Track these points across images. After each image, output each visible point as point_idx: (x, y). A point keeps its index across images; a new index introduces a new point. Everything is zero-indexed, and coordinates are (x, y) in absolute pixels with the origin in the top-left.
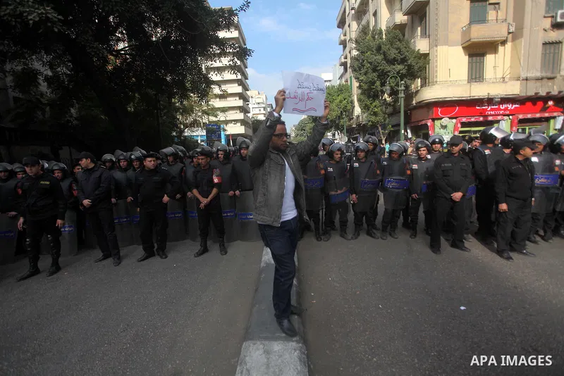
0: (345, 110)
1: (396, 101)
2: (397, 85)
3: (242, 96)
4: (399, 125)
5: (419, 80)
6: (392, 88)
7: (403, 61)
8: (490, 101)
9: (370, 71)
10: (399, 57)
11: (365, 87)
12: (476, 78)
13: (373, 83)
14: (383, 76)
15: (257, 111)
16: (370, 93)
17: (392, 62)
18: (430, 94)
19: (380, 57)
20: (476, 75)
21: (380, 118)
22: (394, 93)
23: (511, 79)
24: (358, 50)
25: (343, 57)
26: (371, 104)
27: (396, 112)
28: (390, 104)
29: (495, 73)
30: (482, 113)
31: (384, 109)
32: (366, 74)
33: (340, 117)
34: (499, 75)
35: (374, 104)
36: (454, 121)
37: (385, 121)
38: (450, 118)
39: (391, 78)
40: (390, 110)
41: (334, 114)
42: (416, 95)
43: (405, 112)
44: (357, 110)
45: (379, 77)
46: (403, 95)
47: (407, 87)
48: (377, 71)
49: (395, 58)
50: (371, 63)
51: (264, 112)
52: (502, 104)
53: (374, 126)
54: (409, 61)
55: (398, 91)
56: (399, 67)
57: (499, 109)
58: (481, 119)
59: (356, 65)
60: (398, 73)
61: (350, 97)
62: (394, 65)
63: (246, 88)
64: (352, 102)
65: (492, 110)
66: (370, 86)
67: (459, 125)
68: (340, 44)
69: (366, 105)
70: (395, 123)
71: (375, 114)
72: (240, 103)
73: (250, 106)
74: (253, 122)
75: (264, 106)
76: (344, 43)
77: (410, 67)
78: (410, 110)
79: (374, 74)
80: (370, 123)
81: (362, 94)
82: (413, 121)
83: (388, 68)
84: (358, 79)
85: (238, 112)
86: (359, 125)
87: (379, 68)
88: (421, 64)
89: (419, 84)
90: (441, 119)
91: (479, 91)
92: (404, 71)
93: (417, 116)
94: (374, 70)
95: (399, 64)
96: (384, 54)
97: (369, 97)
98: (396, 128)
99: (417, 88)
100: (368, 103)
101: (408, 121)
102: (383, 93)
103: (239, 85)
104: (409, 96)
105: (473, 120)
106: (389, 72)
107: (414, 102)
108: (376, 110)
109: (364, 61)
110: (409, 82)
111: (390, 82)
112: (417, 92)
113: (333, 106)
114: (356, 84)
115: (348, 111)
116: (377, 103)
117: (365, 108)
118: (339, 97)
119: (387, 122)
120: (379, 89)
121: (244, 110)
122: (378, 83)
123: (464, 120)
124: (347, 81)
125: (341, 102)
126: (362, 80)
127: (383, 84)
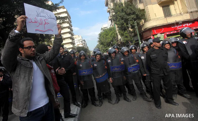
0: (114, 37)
1: (134, 30)
2: (133, 23)
3: (71, 38)
4: (138, 40)
5: (143, 20)
6: (131, 25)
7: (134, 13)
8: (177, 24)
10: (132, 12)
11: (120, 26)
12: (168, 15)
13: (123, 24)
14: (126, 21)
15: (78, 43)
16: (123, 29)
17: (129, 14)
18: (149, 25)
19: (124, 13)
20: (168, 14)
21: (129, 38)
22: (133, 27)
23: (184, 13)
24: (114, 12)
25: (110, 17)
26: (124, 33)
27: (136, 35)
28: (132, 32)
29: (176, 12)
30: (175, 29)
31: (130, 34)
32: (119, 21)
33: (112, 41)
34: (178, 12)
35: (125, 33)
36: (163, 34)
37: (131, 39)
38: (161, 34)
39: (130, 21)
40: (133, 34)
41: (110, 40)
42: (143, 27)
43: (140, 34)
44: (119, 37)
45: (125, 21)
46: (137, 27)
47: (138, 24)
48: (124, 19)
49: (130, 13)
50: (120, 16)
51: (82, 43)
52: (184, 24)
53: (127, 42)
54: (136, 13)
55: (134, 26)
56: (132, 16)
57: (182, 26)
58: (176, 32)
59: (114, 18)
60: (133, 18)
61: (115, 32)
62: (130, 15)
63: (72, 35)
64: (117, 34)
65: (179, 27)
66: (122, 26)
67: (166, 36)
69: (122, 33)
70: (136, 39)
71: (126, 37)
72: (70, 41)
73: (76, 42)
74: (77, 48)
75: (81, 41)
76: (109, 12)
77: (137, 15)
78: (142, 33)
79: (123, 21)
80: (125, 41)
81: (119, 29)
82: (144, 37)
83: (128, 17)
84: (116, 23)
85: (70, 44)
86: (121, 43)
87: (124, 18)
88: (142, 13)
89: (143, 22)
90: (157, 34)
91: (171, 20)
92: (135, 17)
93: (145, 35)
94: (122, 19)
95: (132, 15)
96: (125, 12)
98: (137, 42)
99: (143, 23)
100: (123, 33)
101: (142, 38)
102: (128, 28)
103: (69, 34)
104: (140, 27)
105: (172, 33)
106: (129, 18)
107: (143, 29)
108: (126, 35)
109: (117, 16)
110: (138, 21)
111: (130, 23)
112: (143, 25)
113: (109, 36)
114: (116, 26)
115: (115, 37)
116: (126, 32)
117: (122, 35)
119: (132, 40)
120: (126, 26)
121: (73, 43)
122: (125, 24)
123: (168, 33)
124: (113, 26)
125: (112, 34)
126: (118, 24)
127: (127, 24)
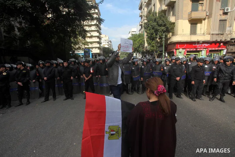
0: (141, 44)
1: (161, 41)
2: (162, 35)
3: (99, 37)
4: (162, 51)
5: (171, 33)
6: (160, 36)
7: (165, 25)
8: (198, 42)
9: (151, 29)
10: (163, 24)
11: (149, 35)
12: (193, 33)
13: (152, 34)
14: (156, 31)
15: (104, 43)
16: (151, 38)
17: (160, 26)
18: (175, 39)
19: (155, 23)
20: (193, 32)
21: (155, 48)
22: (161, 38)
23: (207, 34)
24: (147, 20)
25: (141, 22)
26: (152, 42)
27: (161, 46)
28: (159, 43)
29: (201, 31)
30: (195, 47)
31: (157, 45)
32: (150, 30)
33: (139, 47)
34: (202, 32)
35: (153, 42)
36: (184, 50)
37: (157, 49)
38: (183, 49)
39: (160, 32)
40: (159, 45)
41: (137, 46)
42: (169, 39)
43: (165, 46)
44: (146, 45)
45: (155, 31)
46: (164, 39)
47: (166, 36)
48: (154, 29)
49: (161, 24)
50: (152, 26)
51: (108, 44)
52: (203, 44)
53: (152, 51)
54: (167, 26)
55: (162, 37)
56: (163, 28)
57: (202, 46)
58: (195, 50)
59: (146, 26)
60: (163, 30)
61: (143, 39)
62: (161, 27)
63: (100, 34)
64: (144, 41)
65: (199, 46)
66: (151, 35)
67: (186, 52)
68: (140, 17)
69: (149, 42)
71: (153, 46)
72: (98, 40)
73: (102, 41)
74: (103, 48)
75: (107, 41)
76: (141, 16)
77: (167, 28)
78: (167, 45)
79: (153, 30)
80: (151, 50)
81: (148, 38)
82: (168, 50)
83: (159, 28)
84: (147, 32)
85: (97, 44)
86: (147, 50)
87: (155, 28)
88: (172, 27)
89: (171, 35)
90: (179, 49)
91: (194, 38)
92: (165, 30)
93: (170, 47)
94: (153, 29)
95: (163, 27)
96: (157, 22)
97: (151, 39)
98: (161, 52)
99: (170, 36)
100: (150, 42)
101: (166, 50)
102: (156, 38)
103: (98, 32)
104: (167, 39)
105: (191, 50)
106: (159, 29)
107: (169, 42)
108: (153, 45)
109: (149, 25)
110: (166, 34)
111: (159, 34)
112: (170, 38)
113: (136, 42)
114: (146, 34)
115: (142, 45)
116: (154, 42)
117: (149, 44)
118: (139, 39)
119: (158, 50)
121: (99, 43)
122: (154, 34)
123: (188, 50)
124: (142, 32)
125: (139, 41)
126: (148, 33)
127: (156, 35)
